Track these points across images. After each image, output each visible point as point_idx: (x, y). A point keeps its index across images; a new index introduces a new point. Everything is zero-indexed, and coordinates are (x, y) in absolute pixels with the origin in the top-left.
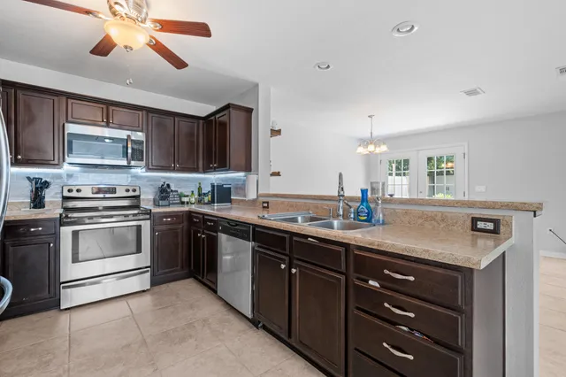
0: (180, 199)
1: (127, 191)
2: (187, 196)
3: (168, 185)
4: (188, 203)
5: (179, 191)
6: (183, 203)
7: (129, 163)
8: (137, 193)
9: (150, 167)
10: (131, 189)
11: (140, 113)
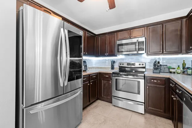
0: (169, 70)
1: (140, 64)
2: (174, 69)
3: (159, 62)
4: (174, 73)
5: (168, 65)
6: (171, 72)
7: (138, 52)
8: (144, 66)
9: (149, 53)
10: (141, 64)
11: (143, 28)
